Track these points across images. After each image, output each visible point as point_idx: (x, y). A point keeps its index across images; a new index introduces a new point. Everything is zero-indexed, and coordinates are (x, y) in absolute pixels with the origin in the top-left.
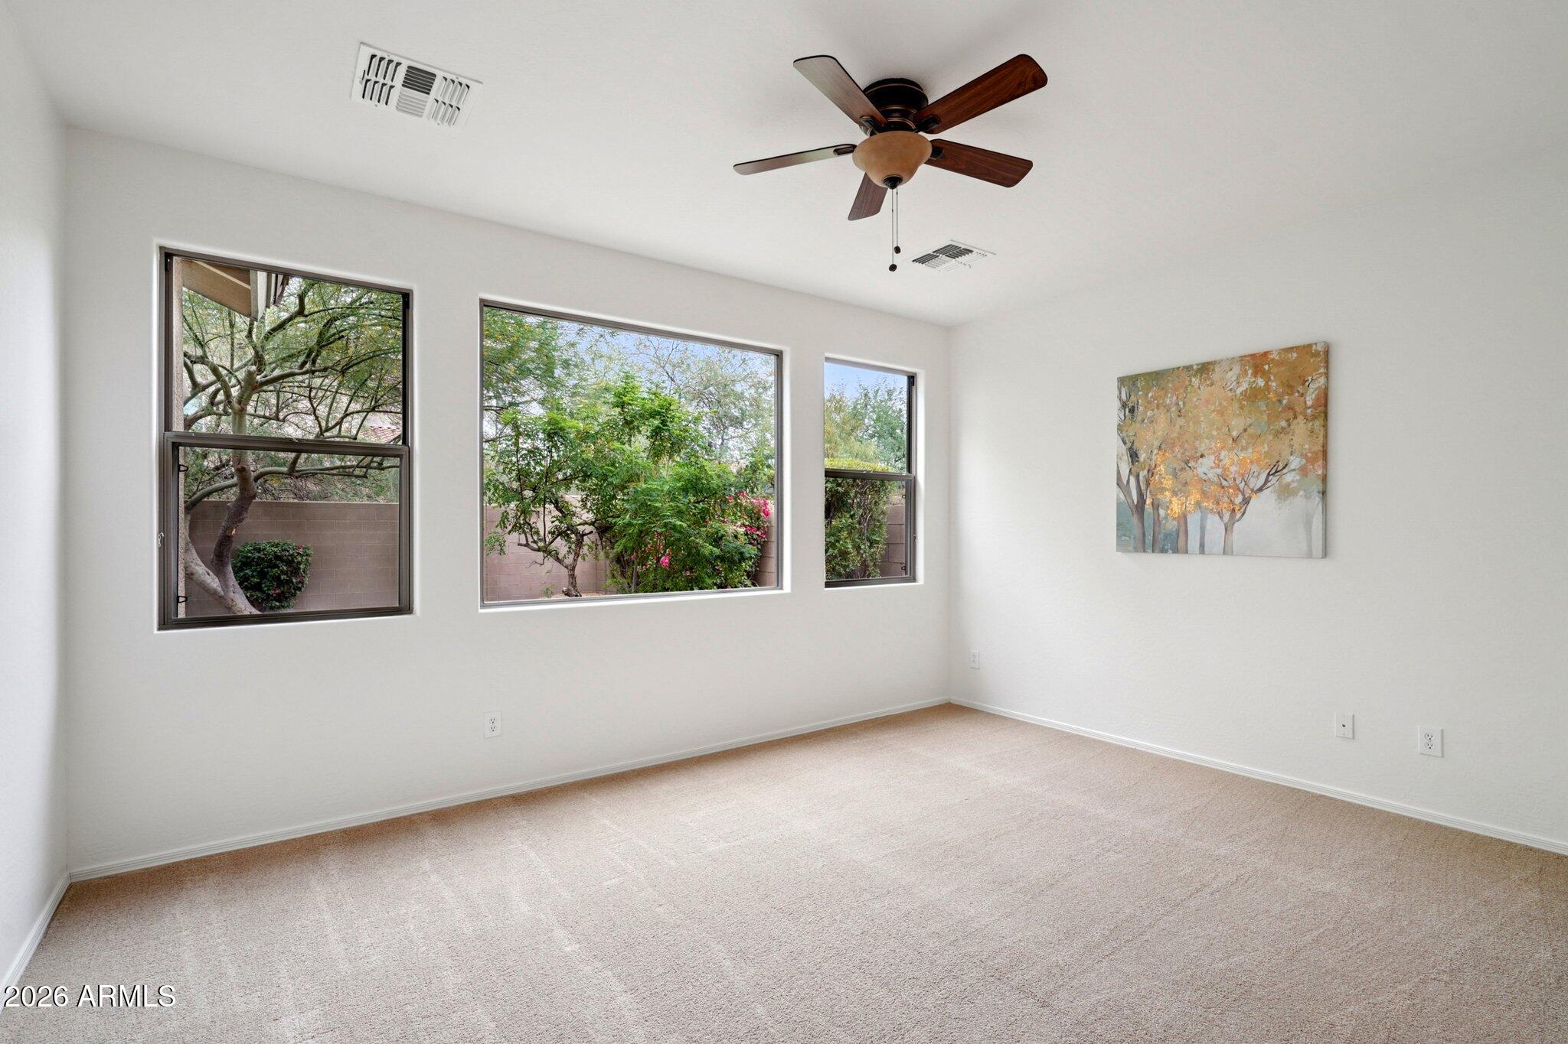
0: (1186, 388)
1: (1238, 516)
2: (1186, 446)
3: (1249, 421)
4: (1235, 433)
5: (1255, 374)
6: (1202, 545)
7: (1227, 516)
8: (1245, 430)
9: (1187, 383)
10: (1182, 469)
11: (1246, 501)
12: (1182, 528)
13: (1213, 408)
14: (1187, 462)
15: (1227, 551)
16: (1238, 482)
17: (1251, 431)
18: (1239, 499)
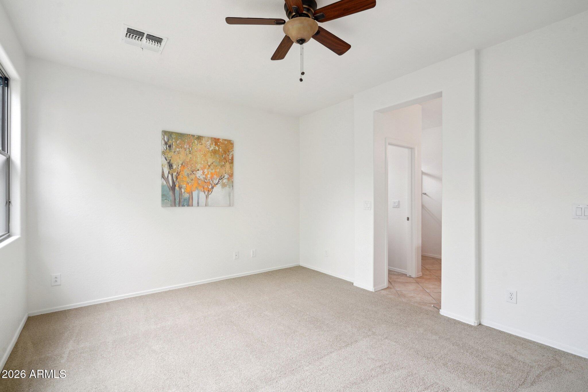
0: (193, 143)
1: (210, 193)
2: (193, 165)
3: (214, 160)
4: (209, 164)
5: (215, 145)
6: (198, 203)
7: (206, 193)
8: (212, 163)
9: (193, 141)
10: (191, 174)
11: (213, 188)
12: (191, 197)
13: (202, 153)
14: (193, 172)
15: (206, 205)
16: (210, 181)
17: (214, 164)
18: (210, 187)
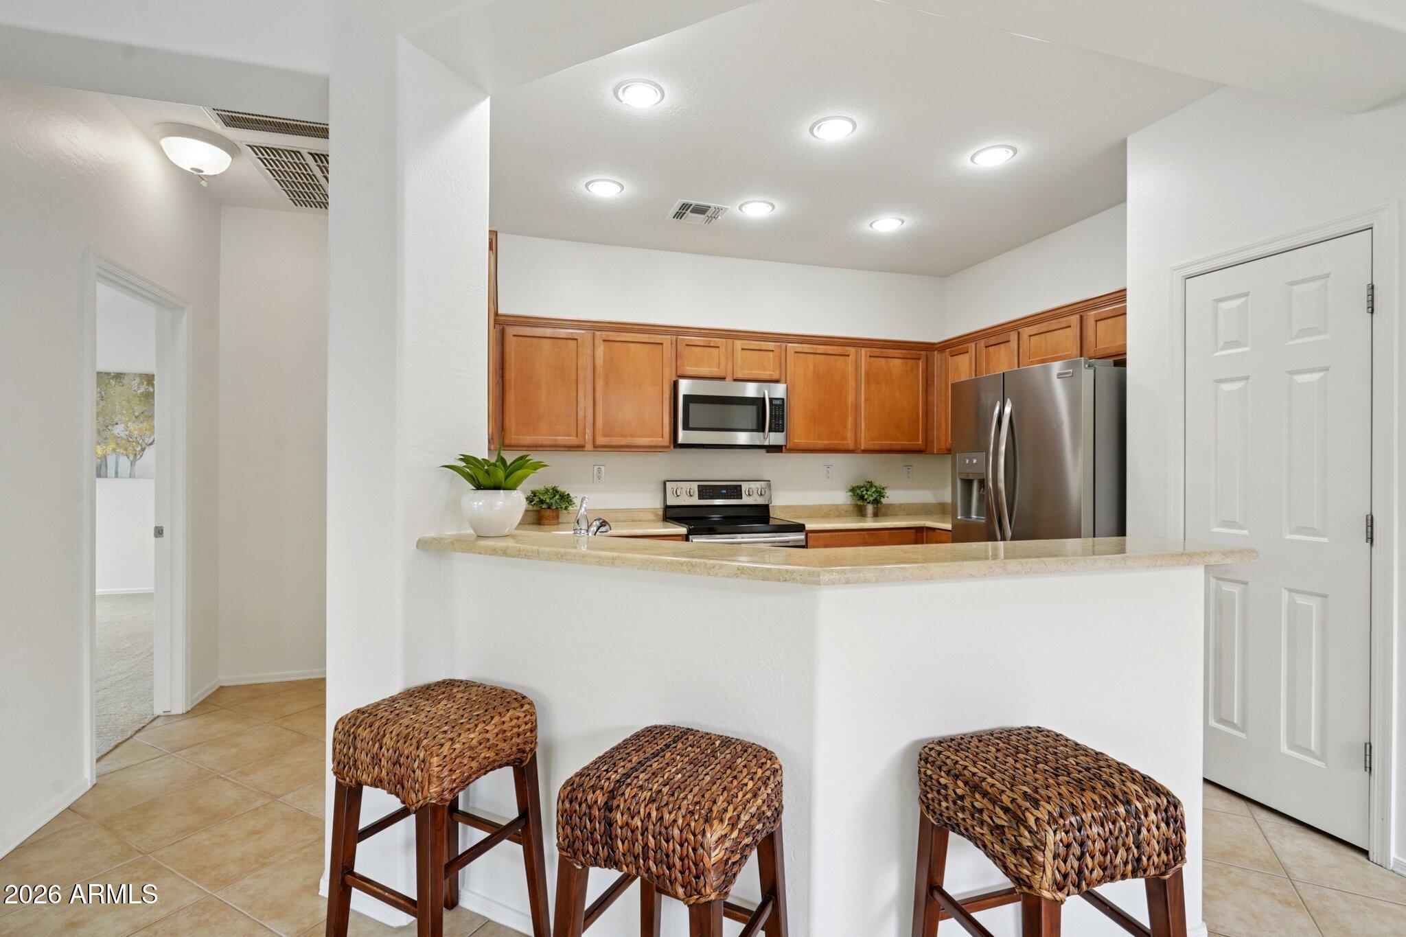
0: (106, 385)
1: (138, 458)
2: (107, 417)
3: (145, 409)
4: (136, 414)
5: (148, 385)
6: (116, 473)
7: (132, 457)
8: (142, 413)
9: (107, 382)
10: (104, 430)
11: (143, 450)
12: (104, 463)
13: (123, 398)
14: (107, 426)
15: (131, 476)
16: (138, 439)
17: (146, 413)
18: (139, 449)
